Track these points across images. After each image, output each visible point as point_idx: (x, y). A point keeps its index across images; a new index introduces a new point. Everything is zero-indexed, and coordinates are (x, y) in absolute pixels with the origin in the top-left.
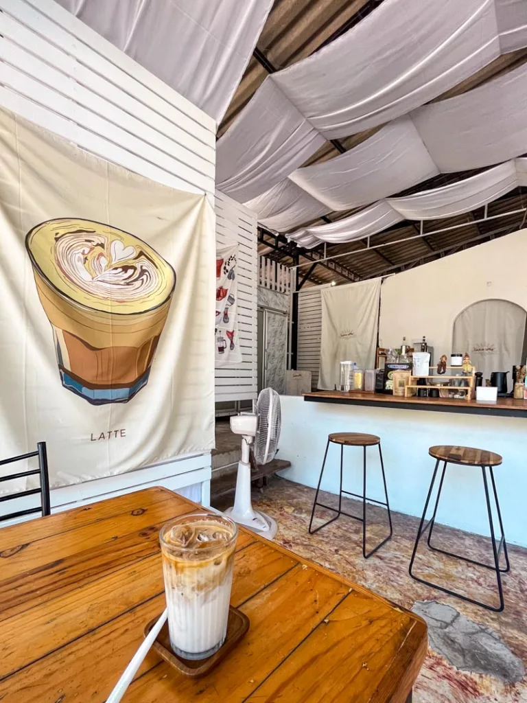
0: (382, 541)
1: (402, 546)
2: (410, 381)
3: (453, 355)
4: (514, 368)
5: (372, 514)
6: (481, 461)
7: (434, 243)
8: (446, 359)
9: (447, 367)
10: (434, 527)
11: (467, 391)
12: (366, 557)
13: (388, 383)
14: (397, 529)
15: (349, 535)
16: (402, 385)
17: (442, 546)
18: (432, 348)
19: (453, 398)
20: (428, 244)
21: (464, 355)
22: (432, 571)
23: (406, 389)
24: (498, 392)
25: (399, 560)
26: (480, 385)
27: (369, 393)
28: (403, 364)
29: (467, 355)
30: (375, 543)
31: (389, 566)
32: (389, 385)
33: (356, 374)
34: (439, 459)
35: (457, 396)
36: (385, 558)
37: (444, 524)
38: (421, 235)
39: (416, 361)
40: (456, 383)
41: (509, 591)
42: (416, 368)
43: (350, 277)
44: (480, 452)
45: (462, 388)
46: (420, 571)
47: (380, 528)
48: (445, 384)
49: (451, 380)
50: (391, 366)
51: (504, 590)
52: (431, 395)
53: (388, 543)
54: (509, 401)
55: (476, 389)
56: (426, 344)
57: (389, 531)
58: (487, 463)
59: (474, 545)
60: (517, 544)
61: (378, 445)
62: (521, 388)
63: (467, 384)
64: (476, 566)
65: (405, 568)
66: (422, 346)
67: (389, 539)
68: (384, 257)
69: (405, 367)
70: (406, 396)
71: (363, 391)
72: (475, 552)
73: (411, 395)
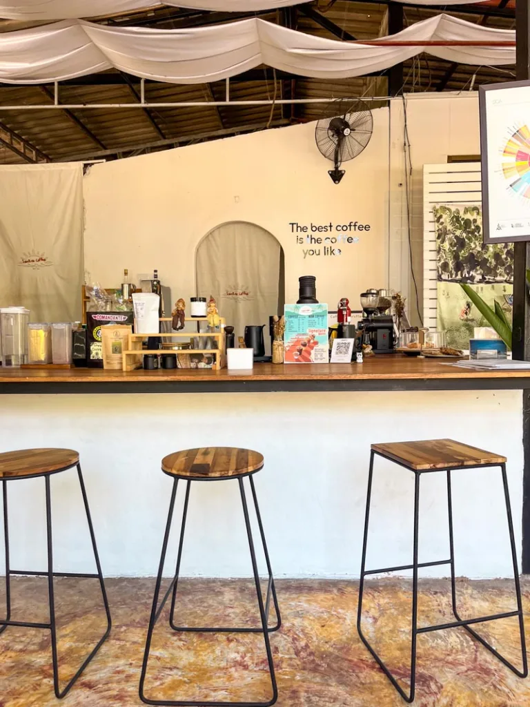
0: (92, 647)
1: (128, 645)
2: (130, 344)
3: (193, 300)
4: (271, 319)
5: (76, 598)
6: (237, 469)
7: (164, 126)
8: (184, 305)
9: (186, 319)
10: (179, 586)
11: (214, 355)
12: (60, 696)
13: (94, 348)
14: (120, 612)
15: (27, 658)
16: (117, 350)
17: (191, 618)
18: (168, 290)
19: (197, 368)
20: (156, 125)
21: (208, 299)
22: (176, 675)
23: (124, 357)
24: (255, 356)
25: (122, 676)
26: (232, 346)
27: (61, 367)
28: (119, 313)
29: (212, 300)
30: (79, 657)
31: (103, 698)
32: (97, 351)
33: (33, 332)
34: (177, 477)
35: (202, 365)
36: (98, 682)
37: (194, 576)
38: (143, 105)
39: (139, 307)
40: (201, 345)
41: (282, 661)
42: (139, 320)
43: (28, 154)
44: (235, 453)
45: (209, 351)
46: (158, 683)
47: (89, 622)
48: (185, 347)
49: (192, 339)
50: (98, 317)
51: (275, 661)
52: (164, 365)
53: (104, 649)
54: (267, 368)
55: (226, 353)
56: (159, 282)
57: (105, 623)
58: (244, 471)
59: (236, 599)
60: (287, 577)
61: (75, 468)
62: (280, 347)
63: (215, 346)
64: (239, 636)
65: (132, 688)
66: (153, 285)
67: (105, 638)
68: (88, 132)
69: (122, 318)
70: (124, 369)
71: (50, 364)
72: (237, 611)
73: (134, 366)
